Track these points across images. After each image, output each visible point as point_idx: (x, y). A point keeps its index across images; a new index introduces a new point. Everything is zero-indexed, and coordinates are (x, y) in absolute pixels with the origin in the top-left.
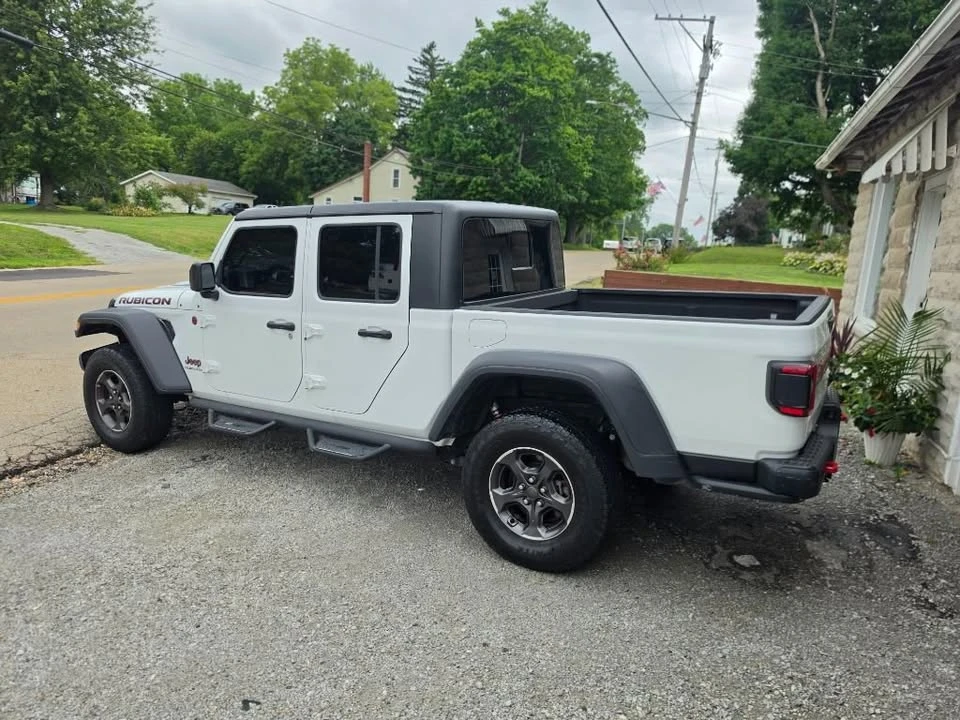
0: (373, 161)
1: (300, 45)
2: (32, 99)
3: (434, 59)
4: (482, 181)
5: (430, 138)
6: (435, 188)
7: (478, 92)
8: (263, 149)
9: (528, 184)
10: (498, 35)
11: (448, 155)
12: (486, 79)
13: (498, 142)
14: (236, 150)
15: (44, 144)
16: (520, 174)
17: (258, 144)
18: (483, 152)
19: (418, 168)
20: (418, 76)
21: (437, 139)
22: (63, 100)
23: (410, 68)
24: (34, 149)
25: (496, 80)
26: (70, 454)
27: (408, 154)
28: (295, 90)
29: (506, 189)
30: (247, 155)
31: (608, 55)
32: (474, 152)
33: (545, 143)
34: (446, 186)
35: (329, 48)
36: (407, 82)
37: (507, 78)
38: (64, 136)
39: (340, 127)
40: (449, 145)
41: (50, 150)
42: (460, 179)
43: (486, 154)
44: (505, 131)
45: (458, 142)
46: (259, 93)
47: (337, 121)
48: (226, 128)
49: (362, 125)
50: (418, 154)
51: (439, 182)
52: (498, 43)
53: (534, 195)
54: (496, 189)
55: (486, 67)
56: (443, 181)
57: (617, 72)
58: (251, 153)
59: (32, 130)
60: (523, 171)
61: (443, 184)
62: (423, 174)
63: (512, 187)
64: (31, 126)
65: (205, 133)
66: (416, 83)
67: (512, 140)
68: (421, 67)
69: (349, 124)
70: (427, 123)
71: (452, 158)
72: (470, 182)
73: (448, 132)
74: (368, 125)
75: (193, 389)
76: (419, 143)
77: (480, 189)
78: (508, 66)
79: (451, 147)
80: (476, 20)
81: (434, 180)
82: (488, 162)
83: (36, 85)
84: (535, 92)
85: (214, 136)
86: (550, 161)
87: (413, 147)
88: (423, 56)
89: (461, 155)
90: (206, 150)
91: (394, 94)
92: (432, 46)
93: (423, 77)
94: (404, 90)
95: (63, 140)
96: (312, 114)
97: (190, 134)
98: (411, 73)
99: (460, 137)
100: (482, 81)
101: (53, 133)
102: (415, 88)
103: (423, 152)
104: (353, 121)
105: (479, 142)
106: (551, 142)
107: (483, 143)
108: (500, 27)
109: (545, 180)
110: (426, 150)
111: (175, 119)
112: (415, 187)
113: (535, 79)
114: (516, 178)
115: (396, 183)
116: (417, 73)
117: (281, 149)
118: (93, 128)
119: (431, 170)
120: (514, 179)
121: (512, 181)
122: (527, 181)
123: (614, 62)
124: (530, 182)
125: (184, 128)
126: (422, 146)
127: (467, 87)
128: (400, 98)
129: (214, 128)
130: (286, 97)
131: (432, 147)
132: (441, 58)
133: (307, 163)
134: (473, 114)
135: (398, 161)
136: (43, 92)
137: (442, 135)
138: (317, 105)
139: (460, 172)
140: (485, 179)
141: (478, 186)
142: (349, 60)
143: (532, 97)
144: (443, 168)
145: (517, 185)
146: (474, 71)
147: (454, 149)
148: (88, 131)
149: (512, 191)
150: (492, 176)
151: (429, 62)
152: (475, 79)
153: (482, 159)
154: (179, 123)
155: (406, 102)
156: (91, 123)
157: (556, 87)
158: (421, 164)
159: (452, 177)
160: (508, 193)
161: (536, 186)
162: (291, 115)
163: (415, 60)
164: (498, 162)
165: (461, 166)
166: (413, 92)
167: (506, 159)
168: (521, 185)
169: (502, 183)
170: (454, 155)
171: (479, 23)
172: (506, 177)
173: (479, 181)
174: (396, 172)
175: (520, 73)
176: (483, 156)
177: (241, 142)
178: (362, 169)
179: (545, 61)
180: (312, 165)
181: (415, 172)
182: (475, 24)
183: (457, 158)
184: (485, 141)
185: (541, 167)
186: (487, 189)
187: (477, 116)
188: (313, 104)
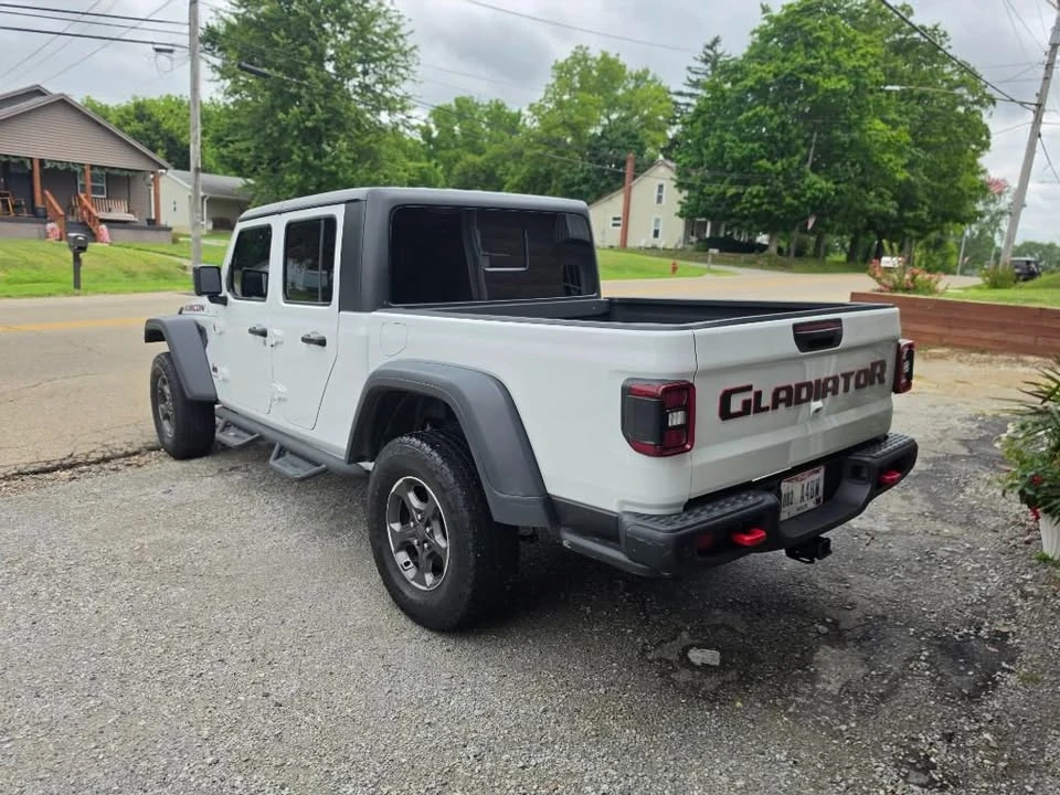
0: (635, 177)
1: (569, 55)
2: (300, 131)
3: (718, 56)
4: (759, 191)
5: (700, 144)
6: (702, 203)
7: (758, 87)
8: (524, 171)
9: (817, 193)
10: (789, 20)
11: (720, 164)
12: (769, 72)
13: (781, 145)
14: (499, 172)
15: (310, 174)
16: (807, 181)
17: (520, 166)
18: (762, 157)
19: (683, 180)
20: (699, 77)
21: (707, 147)
22: (327, 130)
23: (689, 69)
24: (301, 178)
25: (781, 72)
26: (127, 455)
27: (673, 165)
28: (560, 104)
29: (789, 200)
30: (509, 177)
31: (936, 28)
32: (750, 159)
33: (845, 143)
34: (716, 200)
35: (599, 56)
36: (685, 84)
37: (795, 70)
38: (326, 165)
39: (604, 141)
40: (720, 151)
41: (314, 179)
42: (732, 191)
43: (765, 160)
44: (790, 131)
45: (731, 148)
46: (526, 112)
47: (603, 133)
48: (492, 150)
49: (628, 137)
50: (685, 165)
51: (709, 195)
52: (787, 29)
53: (825, 206)
54: (776, 200)
55: (770, 58)
56: (712, 194)
57: (950, 47)
58: (513, 175)
59: (299, 160)
60: (813, 177)
61: (712, 198)
62: (690, 187)
63: (796, 197)
64: (299, 157)
65: (470, 158)
66: (696, 84)
67: (800, 142)
68: (702, 65)
69: (614, 137)
70: (696, 128)
71: (723, 168)
72: (743, 194)
73: (720, 137)
74: (635, 137)
75: (219, 398)
76: (687, 152)
77: (756, 201)
78: (796, 55)
79: (723, 154)
80: (762, 5)
81: (701, 193)
82: (767, 170)
83: (304, 116)
84: (831, 84)
85: (478, 160)
86: (848, 163)
87: (679, 157)
88: (704, 52)
89: (733, 163)
90: (471, 174)
91: (668, 100)
92: (716, 41)
93: (704, 77)
94: (680, 94)
95: (325, 168)
96: (575, 129)
97: (457, 159)
98: (689, 74)
99: (734, 141)
100: (764, 75)
101: (317, 162)
102: (694, 91)
103: (690, 162)
104: (619, 133)
105: (756, 145)
106: (852, 141)
107: (761, 146)
108: (792, 9)
109: (841, 186)
110: (695, 159)
111: (444, 145)
112: (680, 203)
113: (832, 67)
114: (803, 187)
115: (659, 199)
116: (696, 73)
117: (542, 170)
118: (352, 155)
119: (698, 183)
120: (799, 187)
121: (796, 191)
122: (816, 189)
123: (945, 35)
124: (821, 190)
125: (451, 153)
126: (690, 156)
127: (744, 82)
128: (676, 103)
129: (480, 152)
130: (551, 111)
131: (702, 155)
132: (727, 53)
133: (568, 183)
134: (750, 114)
135: (663, 175)
136: (309, 124)
137: (712, 141)
138: (582, 119)
139: (733, 183)
140: (762, 188)
141: (754, 197)
142: (620, 66)
143: (827, 91)
144: (714, 180)
145: (804, 195)
146: (755, 65)
147: (726, 156)
148: (348, 158)
149: (796, 202)
150: (771, 184)
151: (711, 60)
152: (756, 73)
153: (759, 167)
154: (448, 148)
155: (682, 107)
156: (350, 150)
157: (857, 74)
158: (688, 175)
159: (722, 190)
160: (790, 205)
161: (829, 195)
162: (554, 133)
163: (697, 59)
164: (780, 169)
165: (735, 176)
166: (691, 95)
167: (790, 165)
168: (808, 195)
169: (784, 193)
170: (727, 163)
171: (765, 9)
172: (790, 186)
173: (754, 193)
174: (661, 187)
175: (812, 61)
176: (761, 162)
177: (504, 164)
178: (624, 185)
179: (845, 44)
180: (572, 185)
181: (680, 186)
182: (761, 10)
183: (729, 167)
184: (765, 144)
185: (836, 171)
186: (766, 200)
187: (755, 115)
188: (577, 118)
